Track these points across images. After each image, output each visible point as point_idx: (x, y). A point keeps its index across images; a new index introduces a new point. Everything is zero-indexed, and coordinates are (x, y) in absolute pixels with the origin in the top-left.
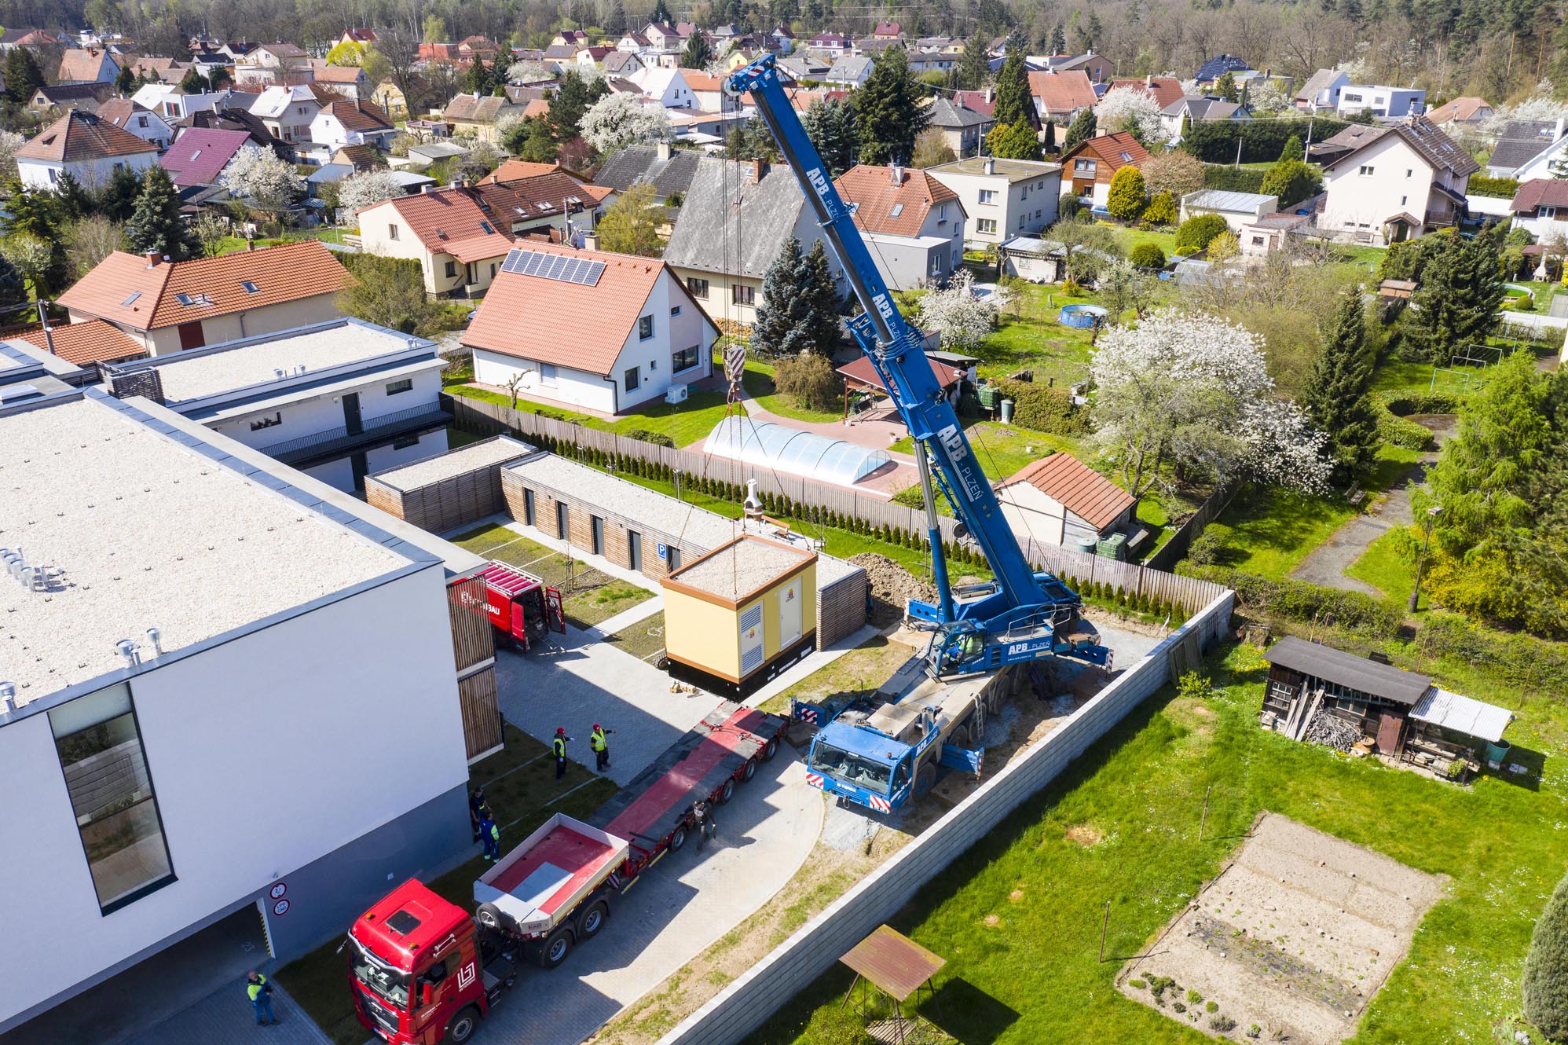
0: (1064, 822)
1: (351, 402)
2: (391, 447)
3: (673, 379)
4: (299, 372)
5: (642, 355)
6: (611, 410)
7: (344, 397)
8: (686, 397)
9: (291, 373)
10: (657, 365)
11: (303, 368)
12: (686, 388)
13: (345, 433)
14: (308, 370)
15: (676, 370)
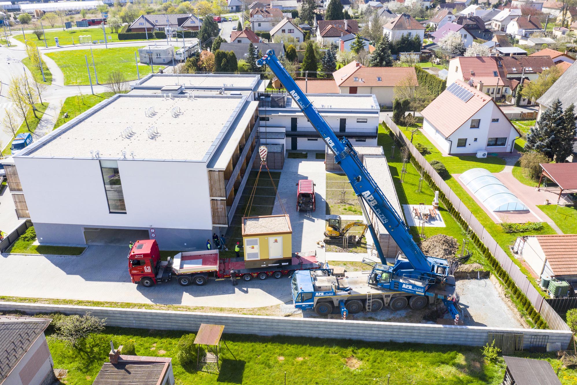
0: (354, 355)
1: (343, 122)
2: (355, 140)
3: (486, 148)
4: (329, 107)
5: (470, 134)
6: (447, 151)
7: (341, 119)
8: (486, 157)
9: (326, 107)
10: (478, 140)
11: (331, 106)
12: (486, 153)
13: (338, 130)
14: (332, 107)
15: (489, 145)
